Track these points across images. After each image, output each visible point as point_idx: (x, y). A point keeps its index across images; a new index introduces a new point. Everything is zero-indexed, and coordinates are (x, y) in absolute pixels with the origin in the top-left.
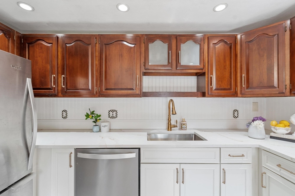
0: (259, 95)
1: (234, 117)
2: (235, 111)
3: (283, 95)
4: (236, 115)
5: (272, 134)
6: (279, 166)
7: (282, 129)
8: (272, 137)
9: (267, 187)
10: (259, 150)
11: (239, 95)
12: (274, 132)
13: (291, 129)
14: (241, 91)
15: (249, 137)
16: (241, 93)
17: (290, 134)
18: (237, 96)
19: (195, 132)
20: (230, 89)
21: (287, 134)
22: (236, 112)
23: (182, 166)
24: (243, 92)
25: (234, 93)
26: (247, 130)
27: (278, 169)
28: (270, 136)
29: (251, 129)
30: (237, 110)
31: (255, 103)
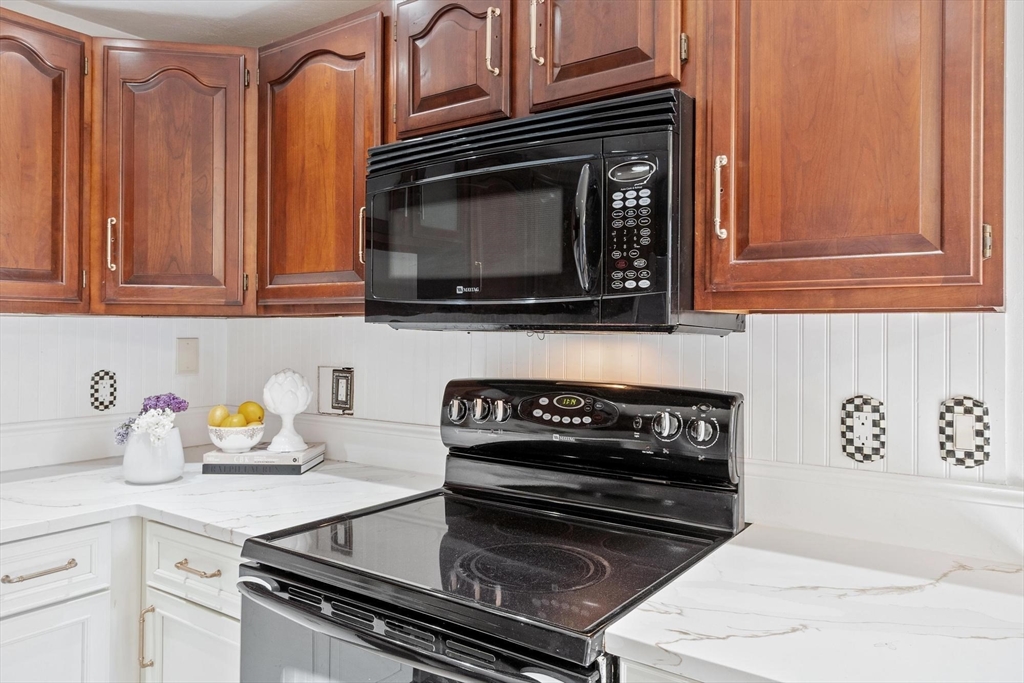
0: (171, 310)
1: (99, 405)
2: (99, 376)
3: (237, 310)
4: (104, 394)
5: (212, 458)
6: (182, 565)
7: (237, 433)
8: (208, 469)
9: (157, 665)
10: (141, 521)
11: (96, 305)
13: (265, 430)
14: (103, 287)
15: (129, 483)
16: (103, 299)
17: (263, 446)
18: (88, 311)
20: (54, 274)
21: (253, 449)
22: (107, 381)
24: (110, 292)
25: (70, 296)
27: (179, 576)
28: (204, 466)
29: (133, 449)
30: (111, 369)
31: (188, 342)
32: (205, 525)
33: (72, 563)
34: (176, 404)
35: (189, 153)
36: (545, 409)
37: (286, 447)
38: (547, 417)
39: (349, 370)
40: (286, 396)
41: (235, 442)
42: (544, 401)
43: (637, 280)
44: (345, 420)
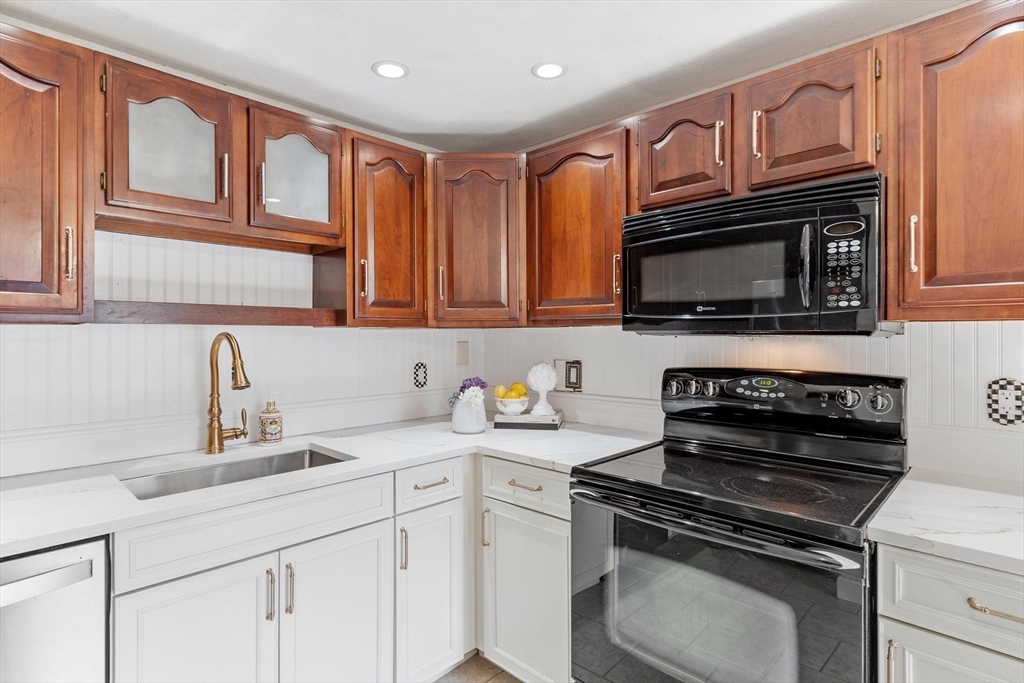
0: (474, 324)
1: (419, 385)
2: (420, 366)
3: (514, 323)
4: (421, 379)
5: (499, 419)
6: (512, 483)
7: (515, 403)
8: (498, 425)
9: (492, 544)
10: (477, 457)
11: (431, 321)
12: (502, 413)
13: (529, 401)
14: (436, 311)
15: (454, 432)
16: (436, 318)
17: (527, 412)
18: (426, 326)
19: (311, 444)
20: (410, 304)
21: (522, 413)
22: (422, 370)
23: (287, 557)
24: (440, 314)
25: (420, 317)
26: (448, 417)
27: (509, 490)
28: (496, 424)
29: (459, 411)
30: (424, 363)
31: (463, 344)
32: (531, 459)
33: (445, 480)
34: (482, 385)
35: (485, 223)
36: (746, 388)
37: (542, 412)
38: (748, 393)
39: (578, 362)
40: (544, 378)
41: (512, 408)
42: (745, 382)
43: (849, 300)
44: (576, 395)
